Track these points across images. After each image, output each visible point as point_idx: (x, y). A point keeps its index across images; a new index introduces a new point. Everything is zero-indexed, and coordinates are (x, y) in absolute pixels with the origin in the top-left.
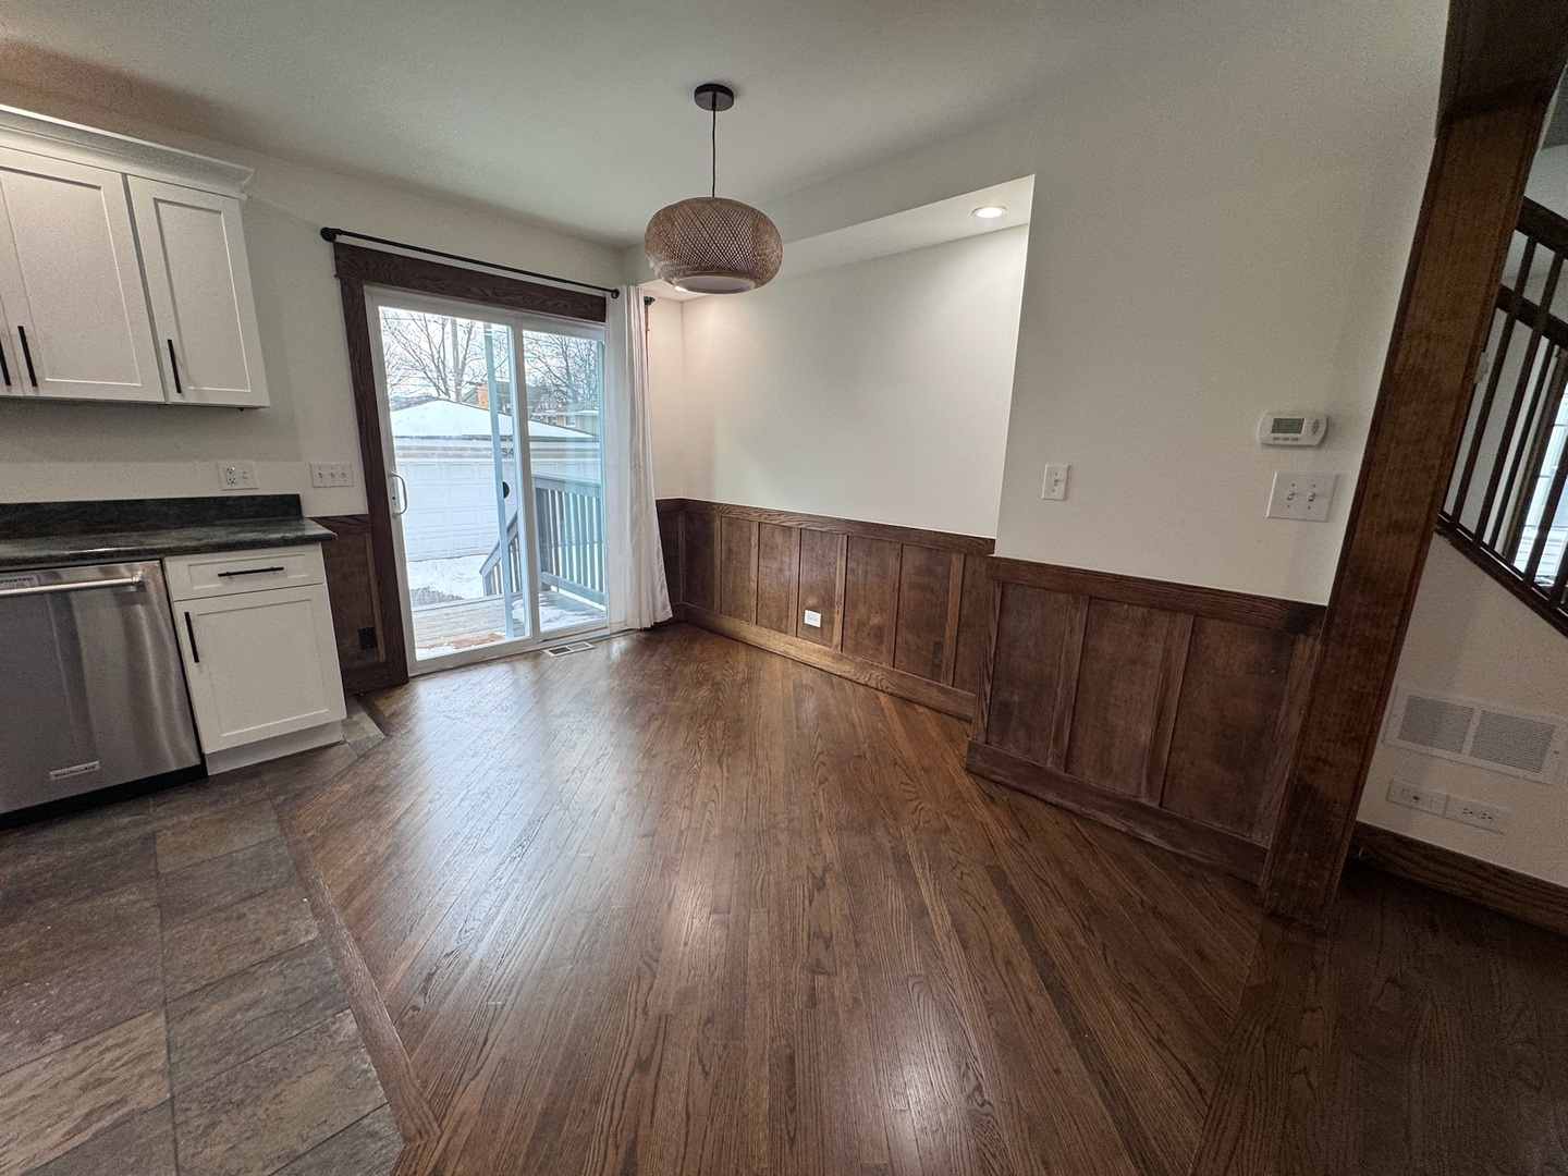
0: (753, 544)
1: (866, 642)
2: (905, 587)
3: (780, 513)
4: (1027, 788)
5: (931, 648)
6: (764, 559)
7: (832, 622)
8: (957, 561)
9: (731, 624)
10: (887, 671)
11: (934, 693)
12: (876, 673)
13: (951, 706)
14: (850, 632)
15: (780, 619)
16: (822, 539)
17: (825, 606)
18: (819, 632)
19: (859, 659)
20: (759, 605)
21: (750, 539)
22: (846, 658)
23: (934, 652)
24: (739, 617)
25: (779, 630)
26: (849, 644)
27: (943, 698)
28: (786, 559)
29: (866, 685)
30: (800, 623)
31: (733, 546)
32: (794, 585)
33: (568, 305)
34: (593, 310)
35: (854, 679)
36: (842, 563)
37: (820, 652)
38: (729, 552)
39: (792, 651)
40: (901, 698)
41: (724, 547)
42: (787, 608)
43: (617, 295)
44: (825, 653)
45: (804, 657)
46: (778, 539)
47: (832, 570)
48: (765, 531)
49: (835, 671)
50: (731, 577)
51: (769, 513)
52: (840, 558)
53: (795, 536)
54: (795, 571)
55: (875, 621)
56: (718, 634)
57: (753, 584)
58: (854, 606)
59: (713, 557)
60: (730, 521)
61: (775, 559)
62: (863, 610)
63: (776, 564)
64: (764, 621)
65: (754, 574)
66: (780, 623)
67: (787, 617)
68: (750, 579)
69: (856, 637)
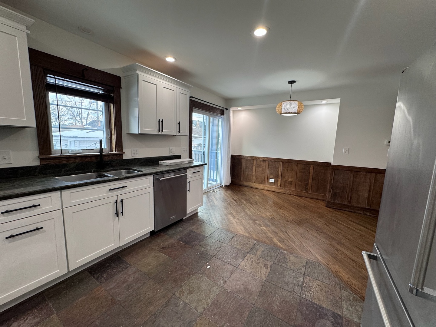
0: (254, 164)
1: (288, 185)
2: (298, 172)
3: (263, 158)
4: (341, 209)
5: (305, 185)
6: (257, 168)
7: (278, 181)
8: (312, 167)
9: (246, 183)
10: (294, 190)
11: (306, 194)
12: (290, 191)
13: (311, 196)
14: (283, 183)
15: (262, 181)
16: (275, 163)
17: (276, 178)
18: (274, 183)
19: (286, 188)
20: (256, 178)
21: (253, 164)
22: (282, 189)
23: (306, 186)
24: (250, 182)
25: (262, 184)
26: (283, 185)
27: (309, 195)
28: (264, 168)
29: (288, 194)
30: (268, 182)
31: (248, 165)
32: (267, 173)
33: (219, 112)
34: (222, 113)
35: (284, 193)
36: (281, 168)
37: (274, 188)
38: (246, 166)
39: (266, 188)
40: (297, 196)
41: (245, 166)
42: (264, 179)
43: (227, 109)
44: (276, 188)
45: (270, 189)
46: (262, 163)
47: (278, 170)
48: (258, 162)
49: (279, 192)
50: (247, 173)
51: (259, 158)
52: (281, 167)
53: (267, 163)
54: (267, 170)
55: (290, 180)
56: (243, 186)
57: (254, 174)
58: (284, 177)
59: (241, 168)
60: (247, 160)
61: (261, 168)
62: (286, 178)
63: (261, 169)
64: (257, 182)
65: (254, 171)
66: (262, 182)
67: (264, 181)
68: (253, 173)
69: (285, 184)
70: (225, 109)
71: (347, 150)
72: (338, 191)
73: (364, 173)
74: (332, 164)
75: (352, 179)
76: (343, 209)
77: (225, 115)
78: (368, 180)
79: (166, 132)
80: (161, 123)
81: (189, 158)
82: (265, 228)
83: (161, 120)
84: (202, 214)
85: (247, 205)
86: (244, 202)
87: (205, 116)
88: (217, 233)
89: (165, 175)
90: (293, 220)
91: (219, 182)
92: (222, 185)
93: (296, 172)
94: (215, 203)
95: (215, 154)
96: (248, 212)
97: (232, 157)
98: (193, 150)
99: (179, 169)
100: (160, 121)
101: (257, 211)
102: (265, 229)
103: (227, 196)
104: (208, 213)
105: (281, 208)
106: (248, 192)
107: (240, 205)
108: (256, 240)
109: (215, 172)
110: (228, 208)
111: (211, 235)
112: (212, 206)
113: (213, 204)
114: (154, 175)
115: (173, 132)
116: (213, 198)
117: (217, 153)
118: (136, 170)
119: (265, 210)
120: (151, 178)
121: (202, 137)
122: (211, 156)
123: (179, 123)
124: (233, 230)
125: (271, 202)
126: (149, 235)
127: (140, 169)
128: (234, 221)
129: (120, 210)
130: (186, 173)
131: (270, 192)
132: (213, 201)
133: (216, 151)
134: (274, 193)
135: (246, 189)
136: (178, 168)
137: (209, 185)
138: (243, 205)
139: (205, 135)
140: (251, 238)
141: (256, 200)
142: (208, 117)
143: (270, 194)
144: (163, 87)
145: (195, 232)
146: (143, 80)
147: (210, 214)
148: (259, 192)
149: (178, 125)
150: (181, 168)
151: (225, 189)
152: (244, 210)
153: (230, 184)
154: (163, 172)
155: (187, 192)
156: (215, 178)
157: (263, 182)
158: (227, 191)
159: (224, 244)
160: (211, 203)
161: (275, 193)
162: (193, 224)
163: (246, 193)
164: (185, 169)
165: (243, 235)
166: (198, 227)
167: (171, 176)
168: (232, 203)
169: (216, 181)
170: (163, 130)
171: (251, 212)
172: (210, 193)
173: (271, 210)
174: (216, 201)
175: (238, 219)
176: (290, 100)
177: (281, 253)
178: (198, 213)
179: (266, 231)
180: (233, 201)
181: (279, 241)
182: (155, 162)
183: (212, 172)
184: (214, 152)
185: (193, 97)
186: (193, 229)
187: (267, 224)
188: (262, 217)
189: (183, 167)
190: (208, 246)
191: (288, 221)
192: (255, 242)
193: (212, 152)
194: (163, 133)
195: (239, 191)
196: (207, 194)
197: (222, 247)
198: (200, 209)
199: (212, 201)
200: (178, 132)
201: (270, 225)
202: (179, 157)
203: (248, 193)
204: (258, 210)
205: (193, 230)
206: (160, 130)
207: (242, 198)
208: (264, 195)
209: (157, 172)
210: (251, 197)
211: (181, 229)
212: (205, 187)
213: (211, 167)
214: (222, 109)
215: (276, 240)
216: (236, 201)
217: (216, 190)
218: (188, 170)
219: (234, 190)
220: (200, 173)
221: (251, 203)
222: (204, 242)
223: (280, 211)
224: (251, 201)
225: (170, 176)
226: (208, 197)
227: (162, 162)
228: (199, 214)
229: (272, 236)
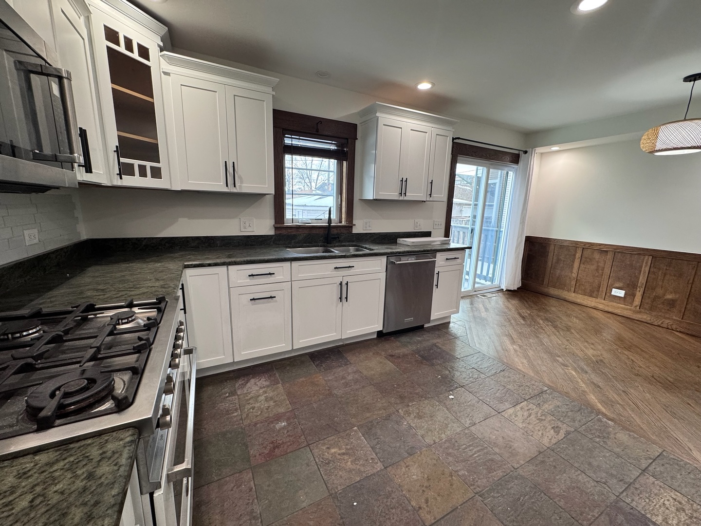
0: (577, 257)
1: (661, 306)
2: (697, 283)
3: (601, 245)
6: (584, 264)
7: (634, 296)
9: (553, 291)
10: (677, 321)
12: (667, 321)
14: (648, 301)
16: (631, 257)
17: (630, 288)
18: (623, 299)
19: (654, 313)
20: (577, 284)
21: (575, 255)
22: (645, 313)
24: (563, 289)
25: (591, 296)
26: (647, 306)
28: (601, 265)
29: (659, 326)
30: (608, 294)
31: (562, 258)
32: (606, 277)
33: (508, 158)
34: (515, 159)
35: (649, 322)
36: (645, 269)
37: (622, 308)
38: (558, 260)
39: (601, 307)
40: (688, 334)
41: (555, 258)
42: (600, 287)
43: (526, 152)
44: (627, 309)
45: (610, 310)
46: (597, 256)
47: (637, 272)
48: (587, 253)
49: (633, 318)
50: (558, 272)
51: (592, 244)
52: (645, 266)
53: (610, 256)
54: (607, 271)
55: (669, 296)
56: (547, 295)
57: (574, 275)
58: (653, 289)
59: (546, 262)
60: (562, 247)
61: (593, 265)
62: (659, 291)
63: (593, 267)
64: (580, 292)
65: (575, 270)
66: (593, 293)
67: (598, 291)
68: (572, 272)
69: (651, 303)
70: (521, 153)
77: (521, 163)
79: (411, 196)
80: (404, 182)
81: (444, 237)
82: (574, 373)
83: (404, 180)
84: (456, 326)
85: (546, 329)
86: (541, 322)
87: (480, 168)
88: (475, 358)
89: (402, 258)
90: (653, 377)
91: (496, 282)
92: (502, 288)
93: (691, 282)
94: (483, 314)
95: (494, 234)
96: (546, 340)
97: (530, 241)
98: (451, 224)
99: (424, 251)
100: (402, 181)
101: (566, 343)
102: (573, 375)
103: (508, 308)
104: (467, 327)
105: (629, 348)
106: (554, 307)
107: (530, 326)
108: (549, 387)
109: (492, 266)
110: (505, 326)
111: (466, 358)
112: (474, 317)
113: (479, 315)
114: (387, 257)
115: (420, 196)
116: (481, 306)
117: (498, 232)
118: (366, 248)
119: (586, 344)
120: (384, 259)
121: (470, 205)
122: (486, 236)
123: (432, 183)
124: (505, 361)
125: (607, 335)
126: (375, 336)
127: (372, 247)
128: (510, 347)
129: (344, 296)
130: (435, 258)
131: (609, 315)
132: (479, 311)
133: (496, 229)
134: (619, 318)
135: (553, 301)
136: (422, 249)
137: (476, 286)
138: (536, 327)
139: (477, 199)
140: (537, 381)
141: (570, 324)
142: (485, 169)
143: (609, 318)
144: (411, 130)
145: (440, 348)
146: (384, 125)
147: (470, 328)
148: (580, 310)
149: (430, 185)
150: (428, 251)
151: (507, 296)
152: (536, 335)
153: (518, 288)
154: (400, 253)
155: (435, 287)
156: (490, 275)
157: (596, 293)
158: (510, 300)
159: (484, 375)
160: (476, 313)
161: (623, 318)
162: (439, 337)
163: (548, 309)
164: (434, 252)
165: (523, 372)
166: (445, 342)
167: (412, 260)
168: (515, 320)
169: (492, 280)
170: (405, 194)
171: (551, 341)
172: (476, 298)
173: (600, 347)
174: (486, 311)
175: (520, 347)
176: (685, 120)
177: (600, 420)
178: (449, 323)
179: (575, 378)
180: (517, 316)
181: (602, 402)
182: (393, 240)
183: (486, 265)
184: (492, 230)
185: (459, 138)
186: (438, 342)
187: (582, 369)
188: (573, 354)
189: (431, 250)
190: (456, 371)
191: (637, 375)
192: (546, 388)
193: (488, 230)
194: (406, 198)
195: (535, 303)
196: (470, 299)
197: (480, 379)
198: (454, 318)
199: (477, 311)
200: (429, 196)
201: (589, 371)
202: (428, 234)
203: (553, 309)
204: (568, 340)
205: (437, 344)
206: (401, 194)
207: (538, 316)
208: (591, 318)
209: (392, 253)
210: (559, 317)
211: (419, 338)
212: (466, 287)
213: (483, 257)
214: (517, 152)
215: (594, 398)
216: (523, 318)
217: (489, 295)
218: (438, 255)
219: (524, 299)
220: (458, 261)
221: (555, 327)
222: (452, 364)
223: (624, 353)
224: (558, 323)
225: (409, 259)
226: (472, 304)
227: (401, 240)
228: (451, 325)
229: (586, 389)
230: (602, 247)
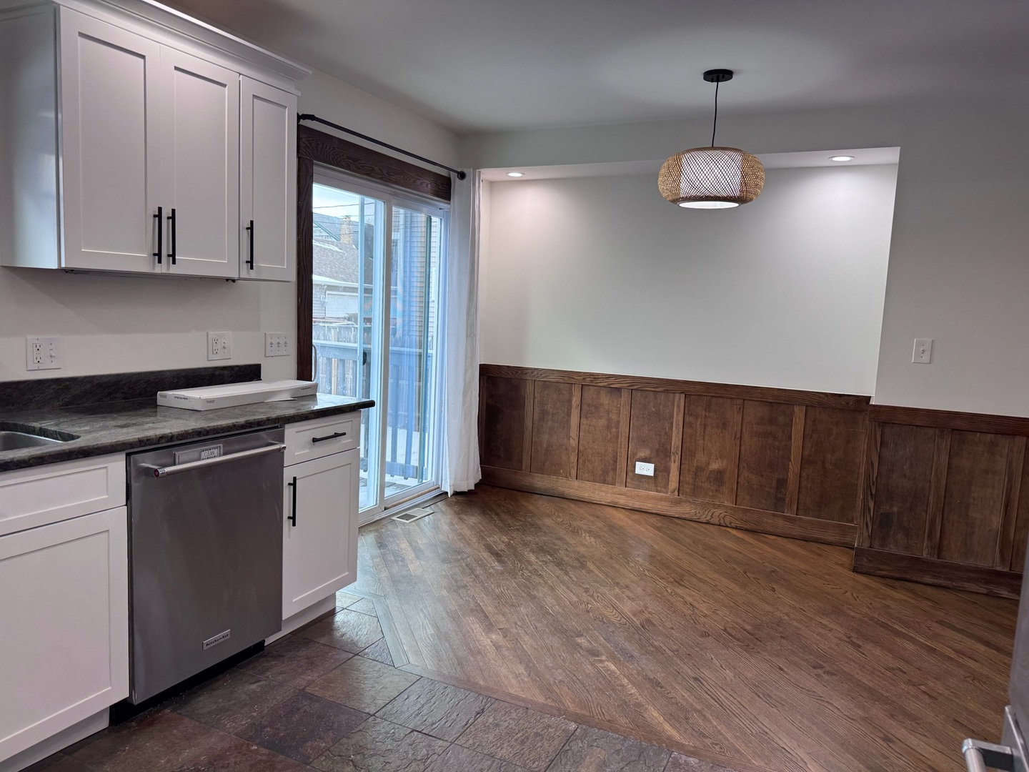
0: (574, 404)
1: (706, 485)
2: (746, 436)
3: (609, 376)
4: (908, 576)
5: (774, 484)
6: (587, 418)
7: (667, 470)
8: (799, 412)
9: (541, 481)
10: (731, 508)
11: (780, 522)
12: (718, 512)
13: (797, 531)
14: (688, 478)
15: (605, 472)
16: (656, 398)
17: (660, 457)
18: (653, 481)
19: (700, 500)
20: (581, 461)
21: (570, 401)
22: (686, 501)
23: (777, 488)
24: (557, 473)
25: (604, 482)
26: (687, 488)
27: (788, 525)
28: (614, 417)
29: (708, 523)
30: (630, 474)
31: (549, 407)
32: (623, 440)
33: (428, 184)
34: (443, 189)
35: (695, 518)
36: (678, 418)
37: (654, 498)
38: (544, 413)
39: (622, 501)
40: (747, 530)
41: (537, 410)
42: (615, 462)
43: (462, 176)
44: (662, 499)
45: (637, 505)
46: (605, 399)
47: (667, 425)
48: (590, 393)
49: (672, 514)
50: (545, 437)
51: (595, 377)
52: (678, 414)
53: (625, 396)
54: (624, 427)
55: (714, 466)
56: (530, 492)
57: (573, 443)
58: (693, 455)
59: (522, 419)
60: (546, 385)
61: (600, 418)
62: (701, 458)
63: (602, 422)
64: (586, 475)
65: (574, 432)
66: (605, 476)
67: (615, 470)
68: (568, 437)
69: (694, 482)
70: (453, 176)
71: (927, 347)
72: (895, 509)
73: (989, 437)
74: (873, 402)
75: (944, 459)
76: (914, 578)
77: (455, 198)
78: (1002, 464)
79: (189, 262)
80: (165, 221)
81: (298, 379)
82: (613, 667)
83: (166, 213)
84: (352, 618)
85: (544, 574)
86: (532, 558)
87: (368, 200)
88: (412, 698)
89: (181, 454)
90: (725, 630)
91: (430, 477)
92: (444, 489)
93: (738, 436)
94: (411, 567)
95: (415, 362)
96: (549, 600)
97: (488, 373)
98: (314, 341)
99: (248, 424)
100: (159, 216)
101: (585, 597)
102: (613, 672)
103: (462, 537)
104: (380, 613)
105: (679, 582)
106: (548, 517)
107: (513, 573)
108: (578, 719)
109: (416, 437)
110: (465, 587)
111: (389, 706)
112: (394, 581)
113: (404, 573)
114: (128, 455)
115: (223, 263)
116: (404, 545)
117: (423, 358)
118: (43, 432)
119: (617, 590)
120: (117, 465)
121: (354, 290)
122: (397, 367)
123: (251, 228)
124: (482, 683)
125: (639, 556)
127: (66, 428)
128: (486, 641)
130: (282, 441)
131: (636, 516)
132: (403, 560)
133: (418, 350)
134: (653, 520)
135: (542, 505)
136: (242, 420)
137: (388, 492)
138: (527, 573)
139: (368, 277)
140: (555, 712)
141: (582, 550)
142: (381, 205)
143: (636, 521)
144: (176, 68)
145: (318, 699)
146: (81, 35)
147: (388, 616)
148: (592, 515)
149: (245, 235)
150: (259, 423)
151: (457, 508)
152: (529, 595)
153: (476, 485)
154: (170, 438)
155: (286, 524)
156: (415, 461)
157: (611, 474)
158: (464, 517)
159: (440, 742)
160: (395, 569)
161: (659, 518)
162: (311, 664)
163: (540, 523)
164: (276, 425)
165: (524, 700)
166: (330, 675)
167: (211, 456)
168: (483, 566)
169: (419, 473)
170: (173, 256)
171: (557, 599)
172: (390, 527)
173: (639, 591)
174: (418, 557)
175: (505, 633)
176: (713, 148)
177: (677, 765)
178: (332, 613)
179: (617, 678)
180: (485, 555)
181: (670, 718)
182: (140, 395)
183: (402, 435)
184: (410, 354)
185: (312, 117)
186: (309, 683)
187: (623, 651)
188: (602, 621)
189: (268, 419)
190: (372, 756)
191: (705, 635)
192: (573, 726)
193: (400, 354)
194: (174, 270)
195: (513, 514)
196: (376, 531)
197: (435, 757)
198: (343, 598)
199: (397, 561)
200: (245, 267)
201: (636, 654)
202: (251, 373)
203: (548, 521)
204: (587, 590)
205: (308, 690)
206: (159, 255)
207: (526, 544)
208: (612, 528)
209: (141, 442)
210: (560, 539)
211: (253, 686)
212: (367, 499)
213: (396, 416)
214: (444, 172)
215: (655, 714)
216: (497, 555)
217: (418, 513)
218: (290, 431)
219: (492, 510)
220: (344, 441)
221: (559, 564)
222: (357, 737)
223: (677, 594)
224: (562, 553)
225: (204, 454)
226: (381, 544)
227: (169, 397)
228: (339, 618)
229: (640, 699)
230: (611, 380)
